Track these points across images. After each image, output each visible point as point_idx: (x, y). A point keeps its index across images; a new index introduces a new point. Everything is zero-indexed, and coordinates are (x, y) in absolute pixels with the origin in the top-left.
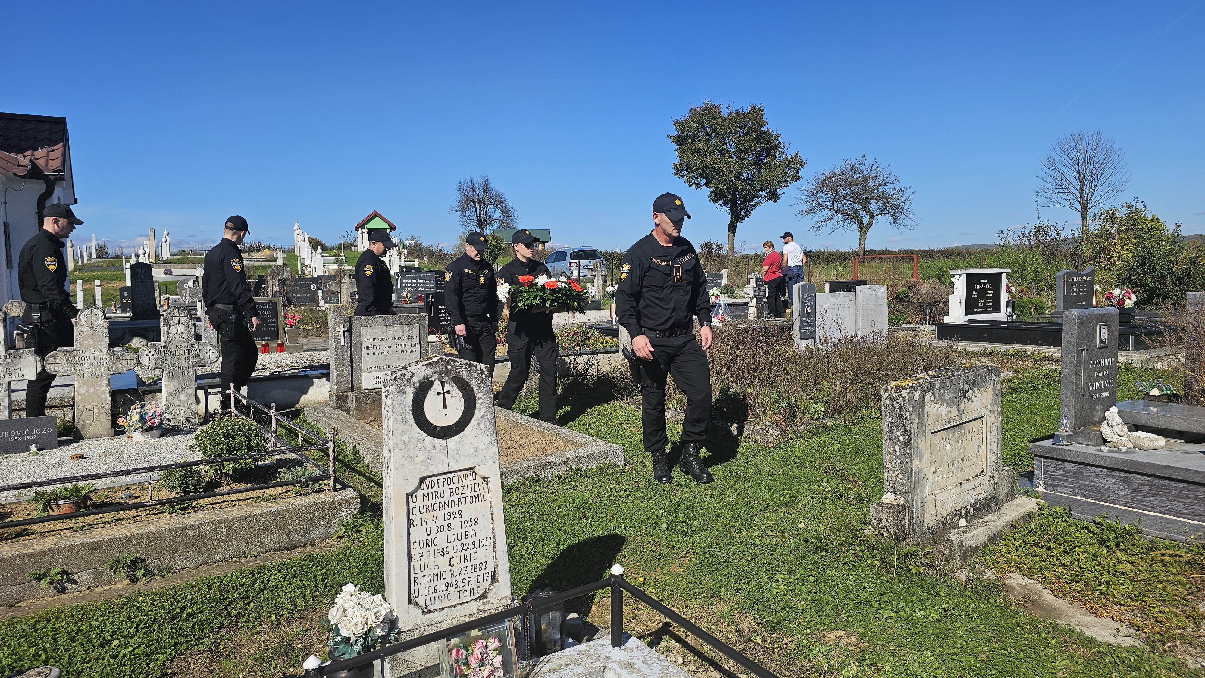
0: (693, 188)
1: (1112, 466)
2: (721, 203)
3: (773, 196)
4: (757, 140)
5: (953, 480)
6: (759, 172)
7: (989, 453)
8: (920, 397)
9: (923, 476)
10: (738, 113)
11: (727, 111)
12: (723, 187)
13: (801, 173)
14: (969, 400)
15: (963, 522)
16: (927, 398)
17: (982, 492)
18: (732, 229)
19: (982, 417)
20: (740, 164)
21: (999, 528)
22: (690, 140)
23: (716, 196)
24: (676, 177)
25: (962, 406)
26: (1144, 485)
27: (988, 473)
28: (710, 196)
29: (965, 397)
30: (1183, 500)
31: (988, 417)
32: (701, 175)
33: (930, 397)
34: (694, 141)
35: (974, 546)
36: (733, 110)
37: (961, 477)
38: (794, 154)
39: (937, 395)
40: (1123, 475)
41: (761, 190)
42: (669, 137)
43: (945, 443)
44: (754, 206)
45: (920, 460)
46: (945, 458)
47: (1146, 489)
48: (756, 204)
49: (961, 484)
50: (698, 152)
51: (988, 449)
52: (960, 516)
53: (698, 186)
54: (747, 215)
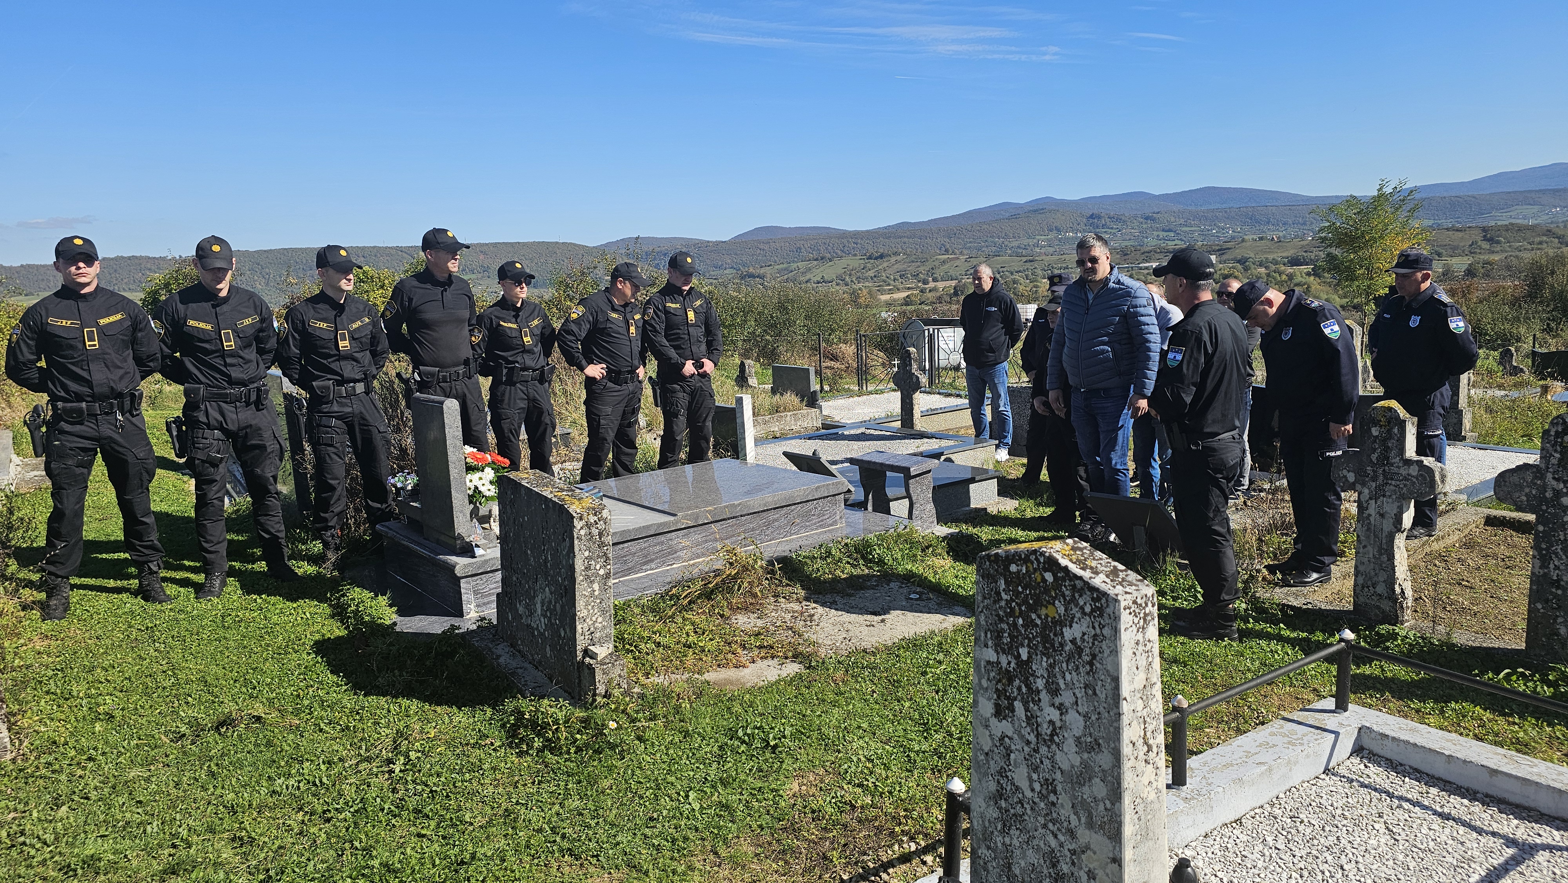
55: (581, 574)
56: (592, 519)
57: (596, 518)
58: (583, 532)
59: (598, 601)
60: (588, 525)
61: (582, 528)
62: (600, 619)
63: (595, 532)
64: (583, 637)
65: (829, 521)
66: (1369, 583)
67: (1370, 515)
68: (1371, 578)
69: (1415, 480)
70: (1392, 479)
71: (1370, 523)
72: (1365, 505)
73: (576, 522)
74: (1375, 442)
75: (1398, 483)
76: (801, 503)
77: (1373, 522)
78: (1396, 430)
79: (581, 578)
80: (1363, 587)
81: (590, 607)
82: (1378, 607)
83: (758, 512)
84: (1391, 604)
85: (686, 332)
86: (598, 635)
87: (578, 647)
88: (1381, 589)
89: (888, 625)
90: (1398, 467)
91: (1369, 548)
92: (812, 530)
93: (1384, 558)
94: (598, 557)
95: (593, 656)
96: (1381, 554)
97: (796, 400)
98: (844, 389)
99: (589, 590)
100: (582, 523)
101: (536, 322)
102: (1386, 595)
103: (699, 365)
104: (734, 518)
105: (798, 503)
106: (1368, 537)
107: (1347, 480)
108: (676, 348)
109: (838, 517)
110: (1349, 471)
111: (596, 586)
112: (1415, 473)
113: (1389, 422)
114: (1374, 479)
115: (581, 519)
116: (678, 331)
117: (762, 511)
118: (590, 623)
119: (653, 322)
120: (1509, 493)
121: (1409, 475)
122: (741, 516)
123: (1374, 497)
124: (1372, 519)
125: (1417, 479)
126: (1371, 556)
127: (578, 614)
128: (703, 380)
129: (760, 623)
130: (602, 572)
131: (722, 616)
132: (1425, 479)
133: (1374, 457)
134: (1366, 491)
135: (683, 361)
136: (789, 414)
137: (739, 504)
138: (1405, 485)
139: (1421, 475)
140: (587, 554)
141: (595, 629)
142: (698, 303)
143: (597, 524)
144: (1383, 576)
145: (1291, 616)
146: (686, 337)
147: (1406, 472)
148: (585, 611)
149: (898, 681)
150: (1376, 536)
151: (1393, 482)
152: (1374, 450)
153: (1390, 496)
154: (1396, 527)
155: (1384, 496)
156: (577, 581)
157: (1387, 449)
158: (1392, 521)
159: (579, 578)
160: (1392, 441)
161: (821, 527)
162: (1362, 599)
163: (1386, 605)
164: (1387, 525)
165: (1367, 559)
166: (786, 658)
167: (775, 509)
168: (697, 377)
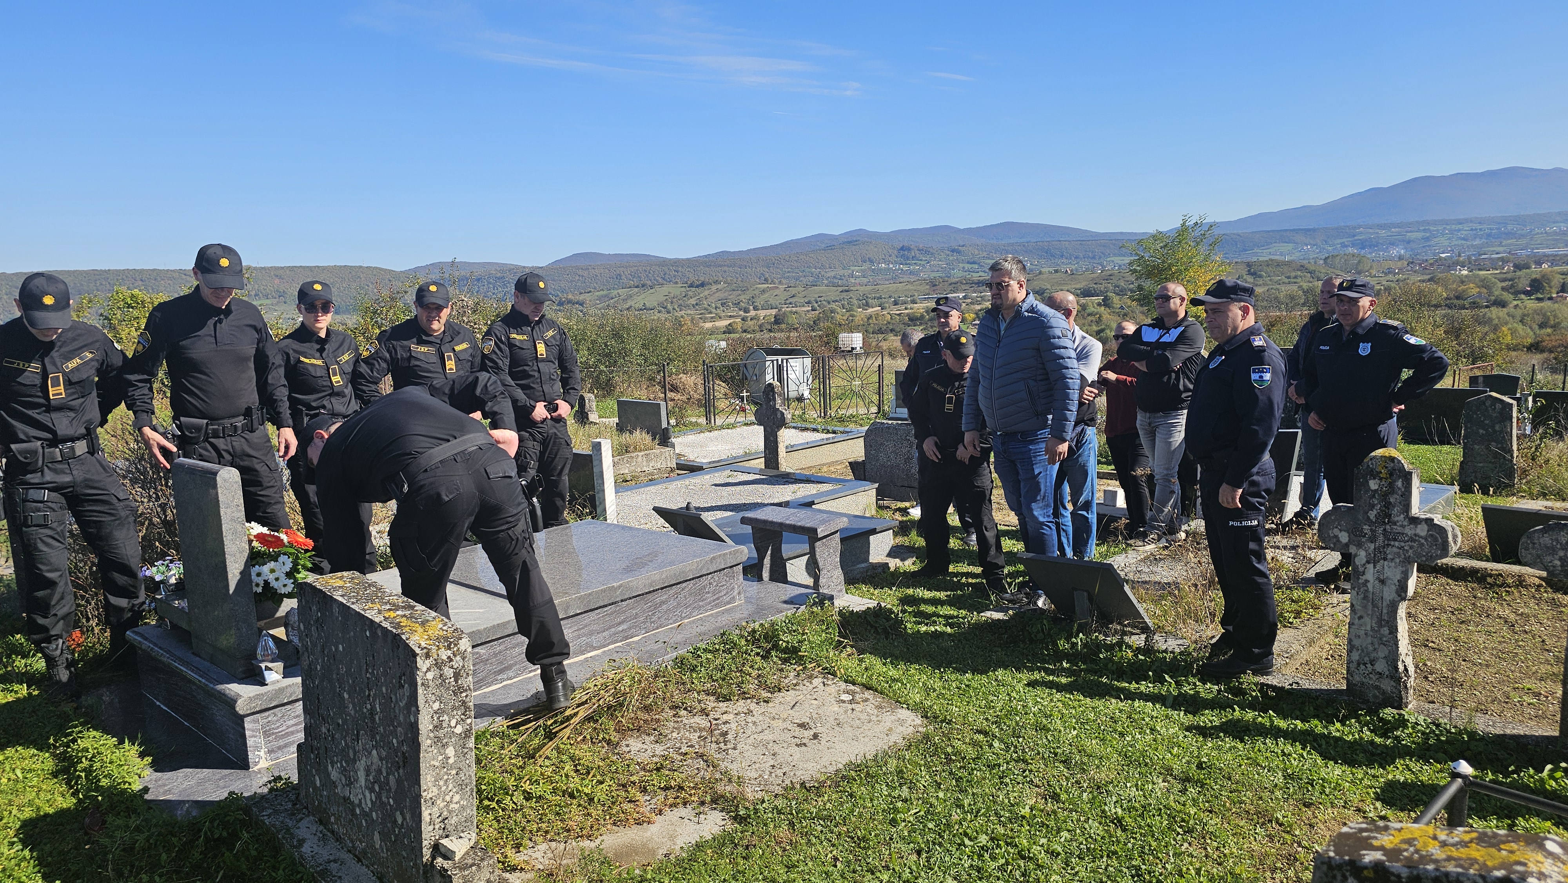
55: (428, 737)
56: (444, 654)
57: (449, 653)
58: (430, 676)
59: (454, 772)
60: (439, 665)
61: (429, 670)
62: (457, 798)
63: (448, 672)
64: (431, 827)
65: (726, 599)
66: (1366, 659)
67: (1367, 581)
68: (1368, 654)
69: (1423, 541)
70: (1395, 540)
71: (1367, 591)
72: (1361, 569)
73: (419, 661)
74: (1374, 496)
75: (1403, 544)
76: (693, 579)
77: (1371, 590)
78: (1399, 483)
79: (429, 742)
80: (1359, 664)
81: (441, 783)
82: (1377, 688)
83: (643, 594)
84: (1394, 684)
85: (535, 368)
86: (454, 820)
87: (425, 843)
88: (1381, 666)
89: (823, 742)
90: (1403, 526)
91: (1367, 620)
92: (707, 611)
93: (1385, 631)
94: (454, 708)
95: (448, 855)
96: (1381, 626)
97: (648, 438)
98: (691, 423)
99: (440, 758)
100: (428, 663)
101: (346, 357)
102: (1387, 673)
103: (552, 407)
104: (613, 604)
105: (690, 580)
106: (1365, 607)
107: (1338, 541)
108: (523, 387)
109: (736, 592)
110: (1341, 531)
111: (450, 751)
112: (1423, 533)
113: (1391, 475)
114: (1373, 539)
115: (428, 656)
116: (526, 368)
117: (647, 593)
118: (442, 805)
119: (494, 357)
120: (1539, 556)
121: (1415, 535)
122: (622, 601)
123: (1373, 560)
124: (1370, 586)
125: (1426, 539)
126: (1369, 628)
127: (424, 794)
128: (557, 425)
129: (659, 749)
130: (459, 730)
131: (609, 742)
132: (1436, 540)
133: (1372, 514)
134: (1362, 553)
135: (532, 403)
136: (640, 454)
137: (620, 587)
138: (1411, 547)
139: (1432, 535)
140: (436, 706)
141: (450, 812)
142: (550, 333)
143: (451, 660)
144: (1382, 652)
145: (1272, 698)
146: (536, 374)
147: (1413, 532)
148: (435, 789)
149: (864, 839)
150: (1374, 605)
151: (1397, 544)
152: (1372, 507)
153: (1392, 560)
154: (1399, 596)
155: (1385, 559)
156: (423, 748)
157: (1388, 505)
158: (1394, 588)
159: (425, 741)
160: (1395, 496)
161: (717, 606)
162: (1357, 678)
163: (1387, 685)
164: (1389, 593)
165: (1363, 632)
166: (703, 803)
167: (662, 589)
168: (549, 422)
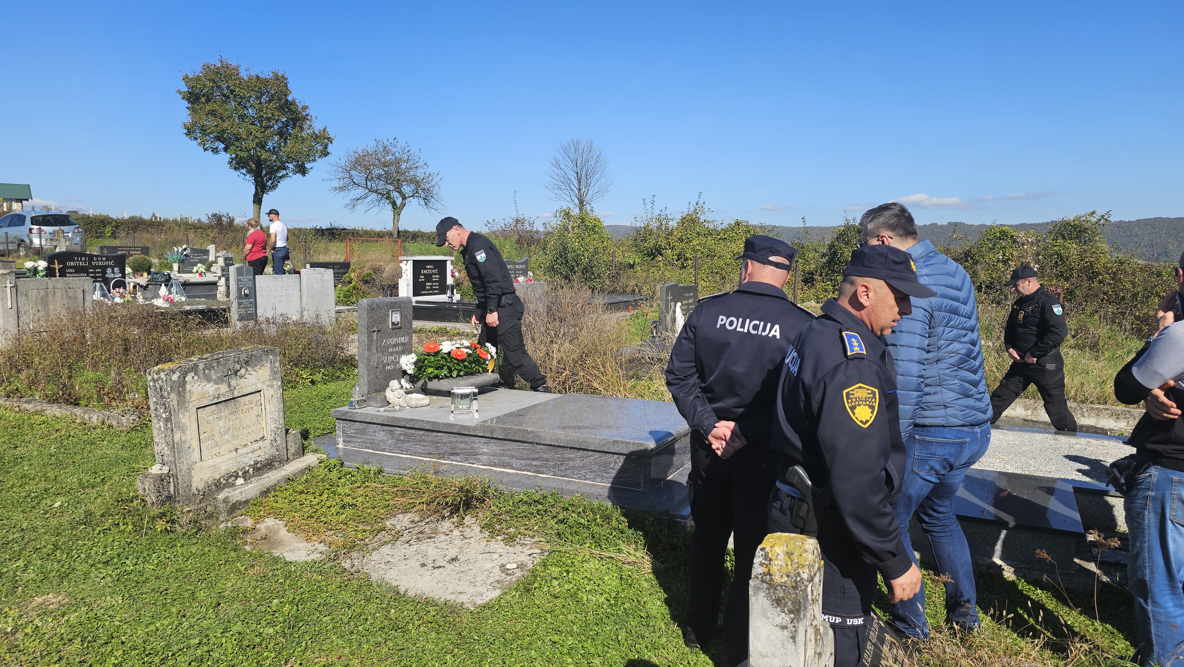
0: (209, 153)
1: (381, 422)
2: (244, 171)
3: (302, 170)
4: (281, 108)
5: (230, 446)
6: (286, 143)
7: (269, 421)
8: (179, 377)
9: (187, 446)
10: (258, 77)
11: (246, 73)
12: (244, 154)
13: (330, 148)
14: (241, 377)
15: (240, 481)
16: (189, 378)
17: (262, 454)
18: (258, 200)
19: (260, 391)
20: (263, 132)
21: (272, 483)
22: (203, 100)
23: (237, 163)
24: (187, 138)
25: (233, 383)
26: (401, 434)
27: (269, 437)
28: (230, 163)
29: (236, 375)
30: (422, 443)
31: (266, 391)
32: (218, 139)
33: (193, 377)
34: (208, 100)
35: (243, 500)
36: (253, 73)
37: (236, 443)
38: (322, 129)
39: (201, 375)
40: (389, 428)
41: (287, 162)
42: (179, 92)
43: (215, 416)
44: (280, 178)
45: (183, 432)
46: (217, 429)
47: (402, 438)
48: (283, 176)
49: (237, 449)
50: (213, 113)
51: (268, 418)
52: (237, 477)
53: (215, 151)
54: (274, 187)
57: (156, 376)
65: (631, 481)
81: (160, 437)
92: (608, 483)
109: (642, 480)
127: (154, 438)
140: (155, 399)
143: (157, 380)
161: (620, 483)
167: (570, 448)
